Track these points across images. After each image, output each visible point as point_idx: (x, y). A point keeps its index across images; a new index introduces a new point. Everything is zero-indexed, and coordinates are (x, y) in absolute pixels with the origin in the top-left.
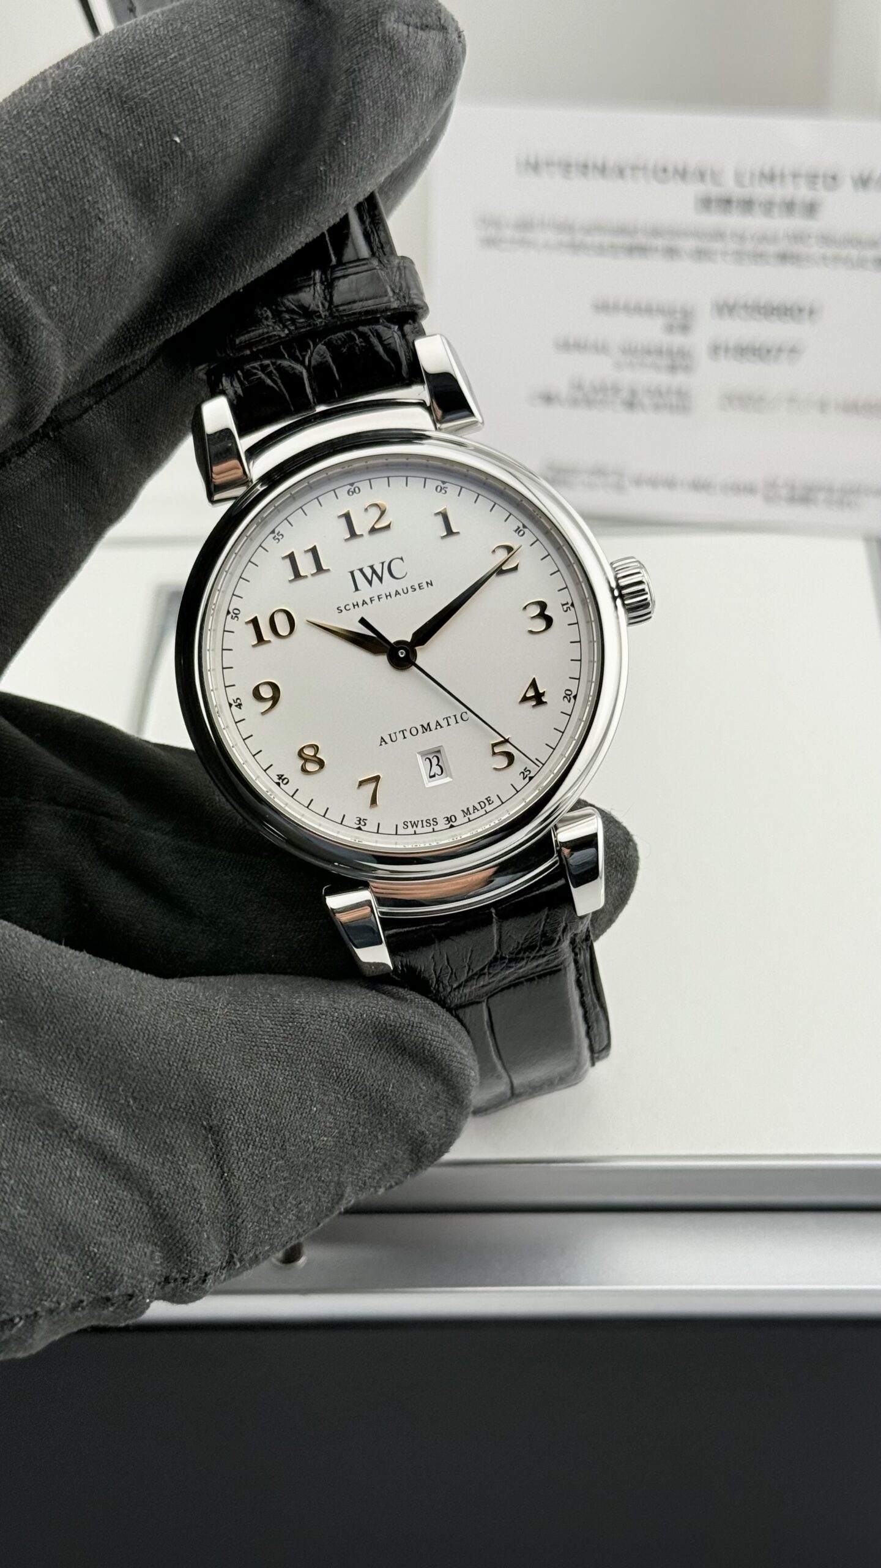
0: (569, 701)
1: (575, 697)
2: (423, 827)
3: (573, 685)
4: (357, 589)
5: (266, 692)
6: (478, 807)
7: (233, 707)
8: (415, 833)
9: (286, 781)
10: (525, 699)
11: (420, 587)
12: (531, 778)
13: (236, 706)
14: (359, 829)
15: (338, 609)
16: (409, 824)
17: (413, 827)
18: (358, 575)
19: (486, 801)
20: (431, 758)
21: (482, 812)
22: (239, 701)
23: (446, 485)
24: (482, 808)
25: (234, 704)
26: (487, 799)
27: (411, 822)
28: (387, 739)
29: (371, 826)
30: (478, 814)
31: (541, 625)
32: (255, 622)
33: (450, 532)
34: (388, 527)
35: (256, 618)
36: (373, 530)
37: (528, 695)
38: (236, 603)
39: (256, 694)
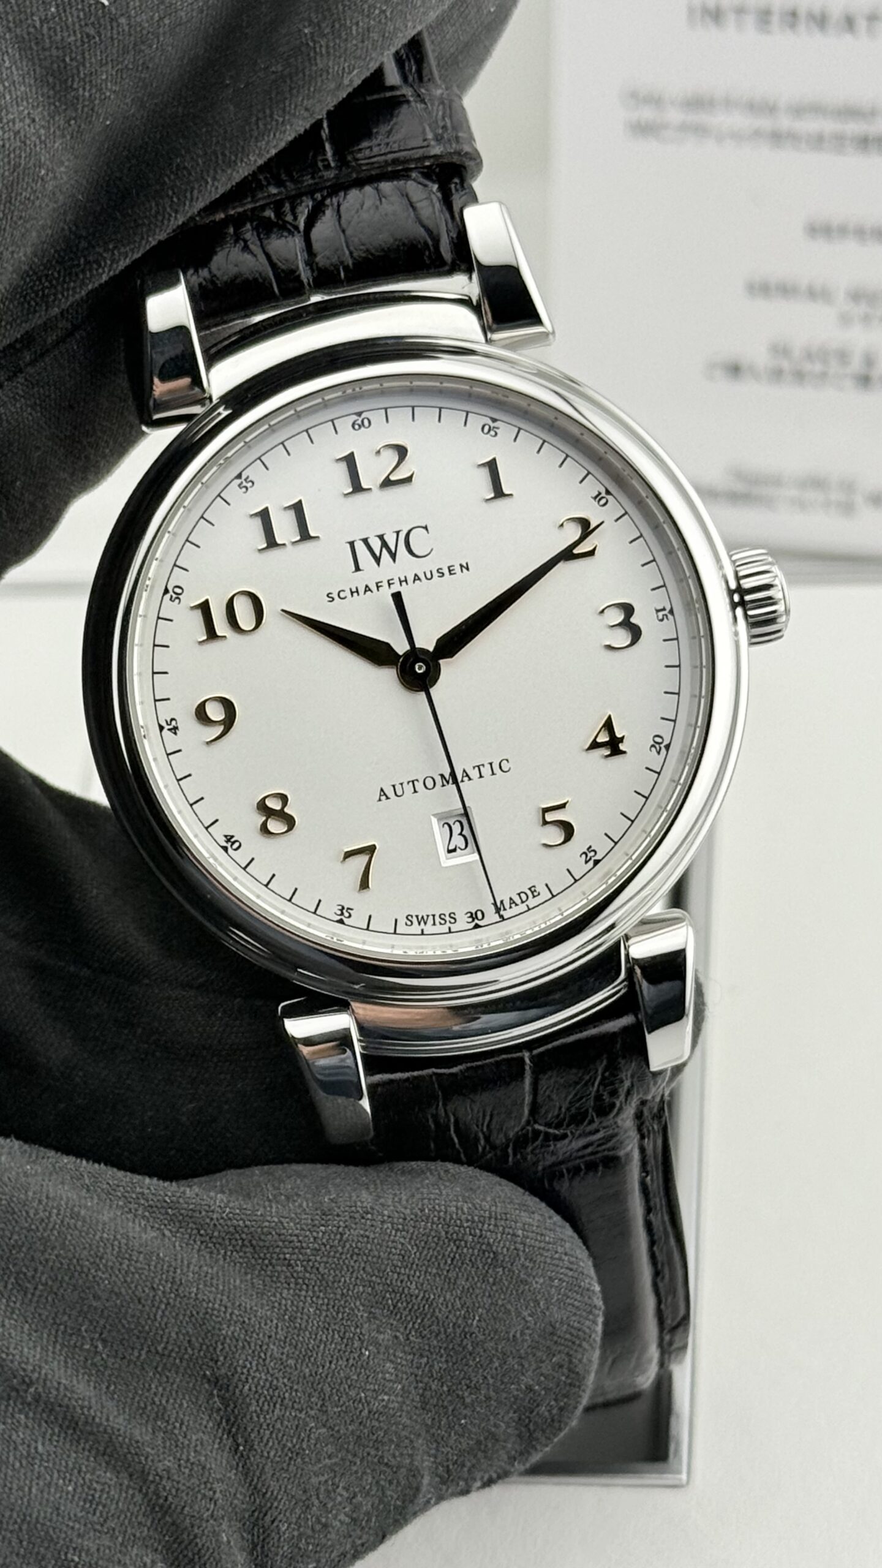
0: (659, 753)
1: (668, 747)
2: (434, 924)
3: (665, 730)
4: (357, 569)
5: (215, 712)
6: (518, 901)
7: (165, 731)
8: (422, 934)
9: (236, 845)
10: (595, 745)
11: (450, 571)
12: (597, 862)
13: (169, 730)
14: (341, 922)
15: (328, 596)
16: (415, 920)
17: (419, 923)
18: (360, 547)
19: (529, 893)
20: (451, 823)
21: (523, 907)
22: (174, 723)
23: (496, 424)
24: (523, 902)
25: (167, 727)
26: (530, 889)
27: (417, 916)
28: (390, 792)
29: (358, 919)
30: (515, 910)
31: (622, 638)
32: (205, 608)
33: (499, 492)
34: (409, 479)
35: (207, 601)
36: (387, 483)
37: (599, 740)
38: (178, 578)
39: (201, 714)
